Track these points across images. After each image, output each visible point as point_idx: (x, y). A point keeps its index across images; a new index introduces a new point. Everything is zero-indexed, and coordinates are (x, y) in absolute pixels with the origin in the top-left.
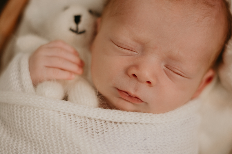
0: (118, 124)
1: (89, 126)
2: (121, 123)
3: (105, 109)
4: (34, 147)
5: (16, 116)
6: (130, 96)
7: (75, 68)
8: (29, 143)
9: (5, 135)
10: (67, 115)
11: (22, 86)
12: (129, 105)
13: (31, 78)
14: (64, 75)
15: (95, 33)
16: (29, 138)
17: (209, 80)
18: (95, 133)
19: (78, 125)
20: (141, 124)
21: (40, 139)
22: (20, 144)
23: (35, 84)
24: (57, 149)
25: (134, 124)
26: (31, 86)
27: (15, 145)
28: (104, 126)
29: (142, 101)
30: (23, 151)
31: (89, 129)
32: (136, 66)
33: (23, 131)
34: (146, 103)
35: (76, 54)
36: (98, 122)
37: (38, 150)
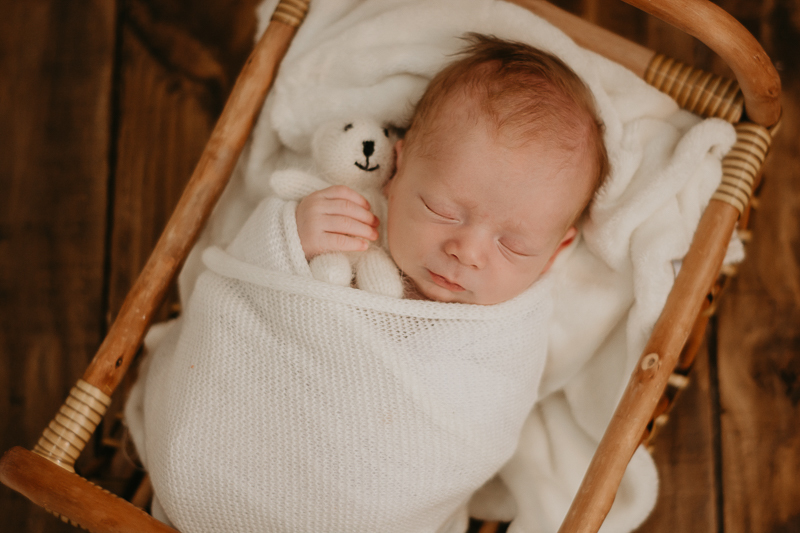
0: (434, 322)
1: (393, 326)
2: (437, 320)
3: (415, 301)
4: (312, 355)
5: (283, 307)
6: (447, 282)
7: (367, 232)
8: (304, 348)
9: (263, 334)
10: (361, 311)
11: (293, 268)
12: (445, 293)
13: (303, 249)
14: (353, 245)
15: (394, 171)
16: (304, 341)
17: (567, 243)
18: (402, 338)
19: (378, 325)
20: (467, 321)
21: (322, 345)
22: (290, 349)
23: (309, 259)
24: (349, 359)
25: (456, 322)
26: (306, 262)
27: (283, 350)
28: (414, 326)
29: (464, 289)
30: (296, 359)
31: (394, 332)
32: (457, 242)
33: (295, 330)
34: (472, 293)
35: (368, 207)
36: (406, 321)
37: (318, 359)
